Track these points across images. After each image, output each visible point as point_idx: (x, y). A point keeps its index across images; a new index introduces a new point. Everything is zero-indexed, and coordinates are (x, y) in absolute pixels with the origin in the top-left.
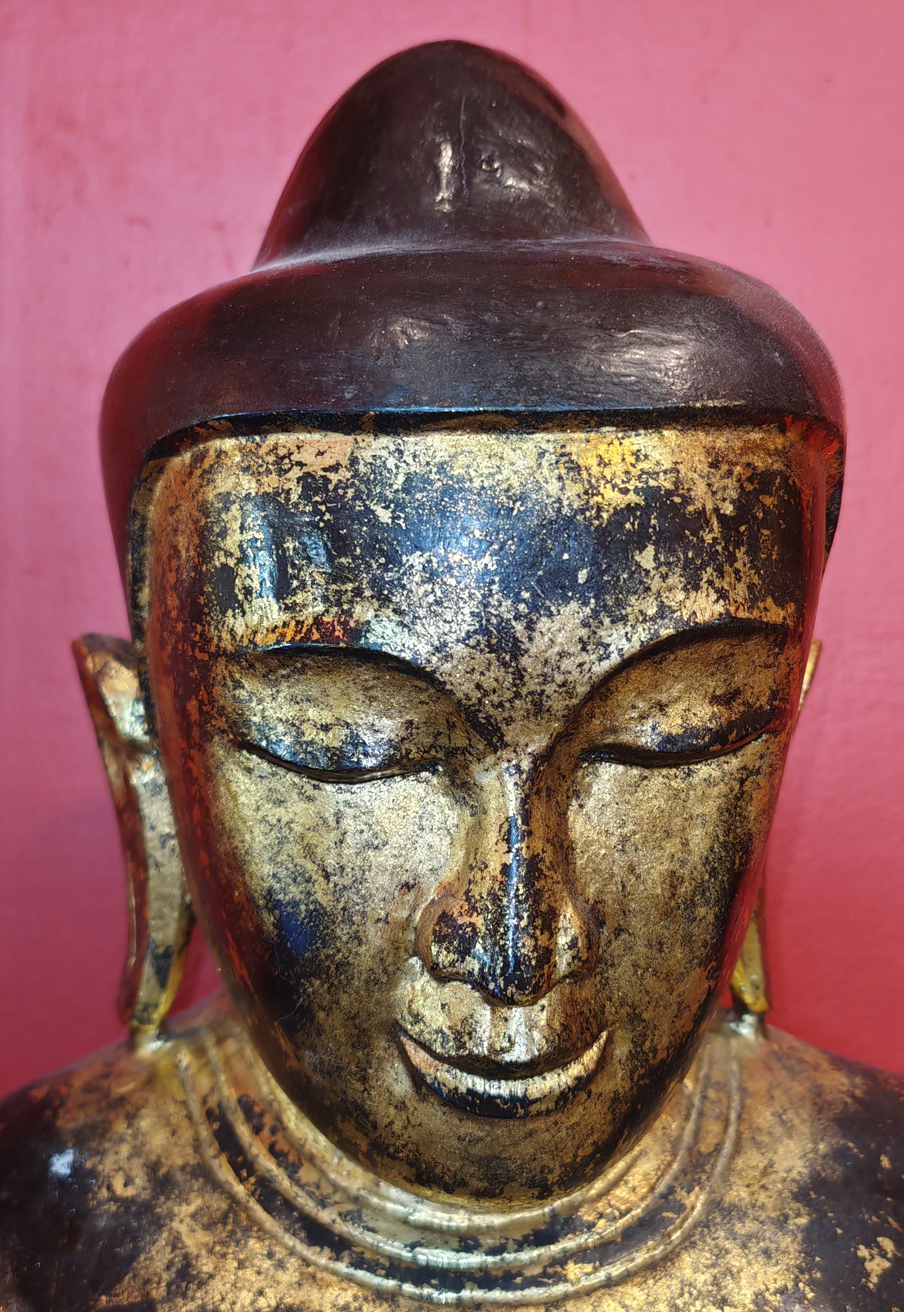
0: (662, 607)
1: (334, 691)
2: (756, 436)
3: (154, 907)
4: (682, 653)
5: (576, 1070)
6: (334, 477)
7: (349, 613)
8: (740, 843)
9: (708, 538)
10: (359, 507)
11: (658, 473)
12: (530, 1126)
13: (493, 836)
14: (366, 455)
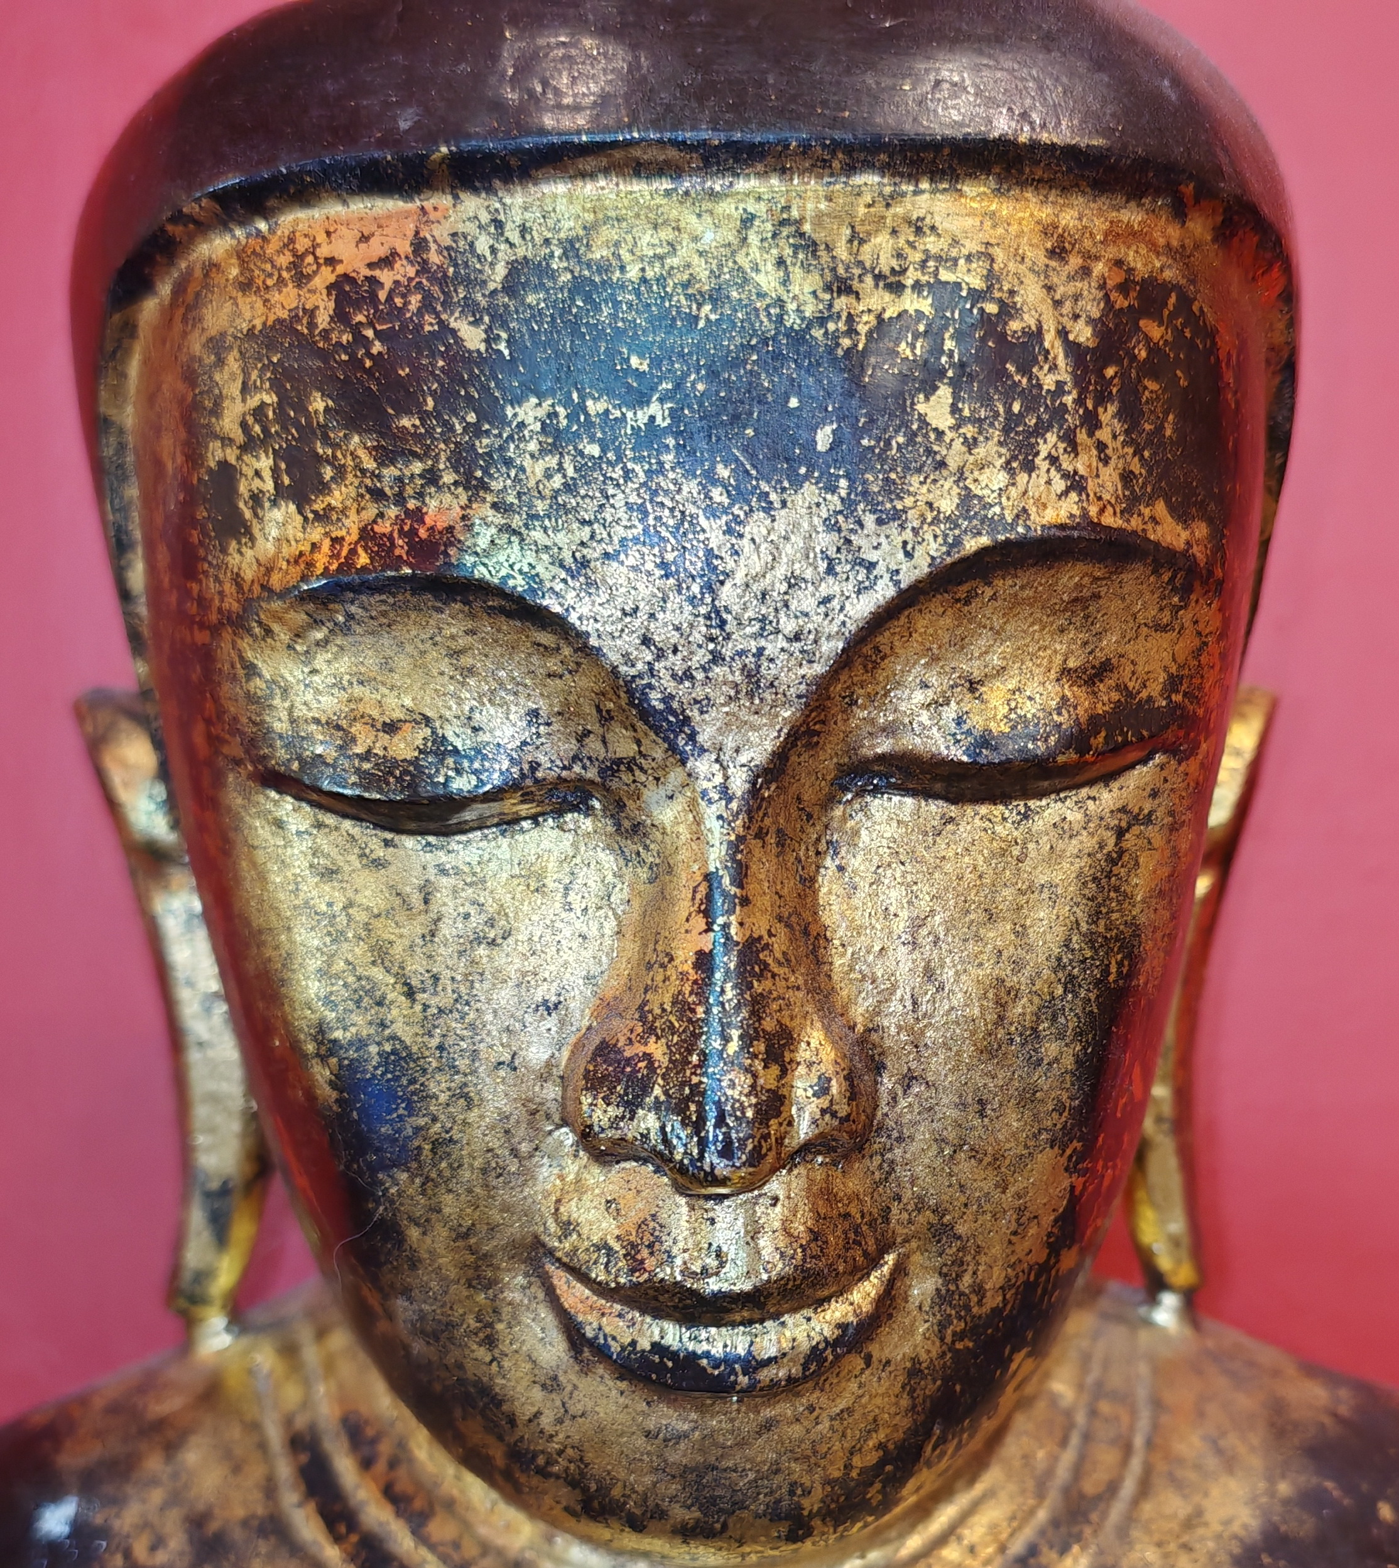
0: (967, 498)
1: (403, 663)
2: (1132, 216)
3: (201, 1112)
4: (1004, 585)
5: (838, 1312)
6: (386, 277)
7: (418, 515)
8: (1117, 939)
9: (1049, 382)
10: (430, 324)
11: (955, 261)
12: (768, 1413)
13: (684, 906)
14: (440, 233)
